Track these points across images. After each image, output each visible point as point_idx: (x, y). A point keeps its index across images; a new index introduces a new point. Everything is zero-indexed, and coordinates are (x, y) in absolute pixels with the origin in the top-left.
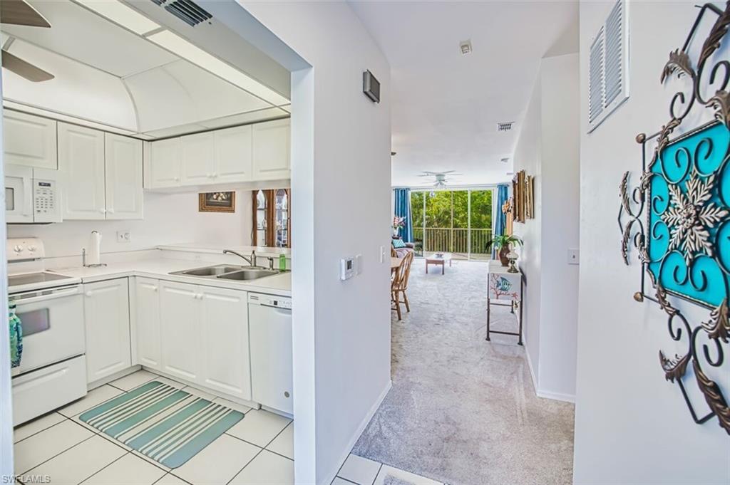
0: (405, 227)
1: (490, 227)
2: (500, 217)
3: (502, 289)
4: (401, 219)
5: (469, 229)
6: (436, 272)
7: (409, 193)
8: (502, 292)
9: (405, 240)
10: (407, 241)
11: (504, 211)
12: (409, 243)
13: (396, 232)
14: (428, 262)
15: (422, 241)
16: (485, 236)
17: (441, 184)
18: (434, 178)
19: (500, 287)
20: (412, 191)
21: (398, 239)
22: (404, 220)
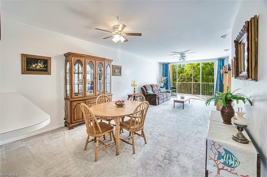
0: (167, 82)
1: (213, 82)
2: (219, 77)
3: (224, 163)
4: (165, 78)
5: (201, 83)
6: (179, 107)
7: (169, 65)
8: (226, 168)
9: (167, 88)
10: (168, 89)
11: (222, 73)
12: (169, 90)
13: (162, 85)
14: (175, 101)
15: (176, 89)
16: (210, 86)
17: (183, 59)
18: (179, 55)
19: (222, 161)
20: (170, 64)
21: (163, 88)
22: (167, 78)
